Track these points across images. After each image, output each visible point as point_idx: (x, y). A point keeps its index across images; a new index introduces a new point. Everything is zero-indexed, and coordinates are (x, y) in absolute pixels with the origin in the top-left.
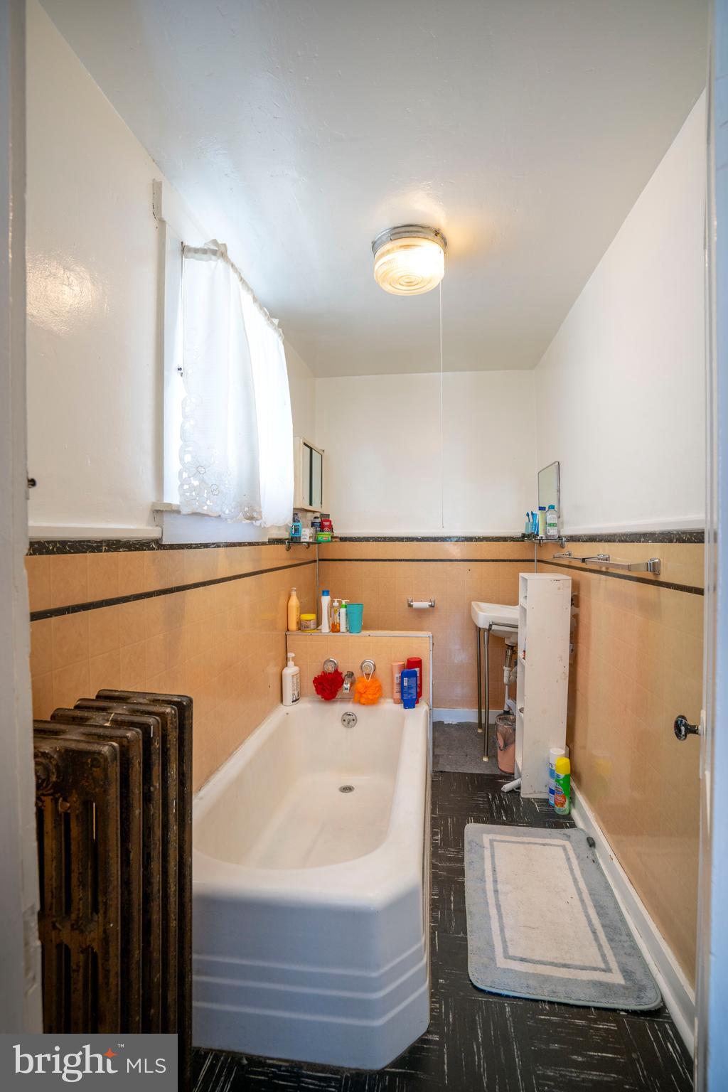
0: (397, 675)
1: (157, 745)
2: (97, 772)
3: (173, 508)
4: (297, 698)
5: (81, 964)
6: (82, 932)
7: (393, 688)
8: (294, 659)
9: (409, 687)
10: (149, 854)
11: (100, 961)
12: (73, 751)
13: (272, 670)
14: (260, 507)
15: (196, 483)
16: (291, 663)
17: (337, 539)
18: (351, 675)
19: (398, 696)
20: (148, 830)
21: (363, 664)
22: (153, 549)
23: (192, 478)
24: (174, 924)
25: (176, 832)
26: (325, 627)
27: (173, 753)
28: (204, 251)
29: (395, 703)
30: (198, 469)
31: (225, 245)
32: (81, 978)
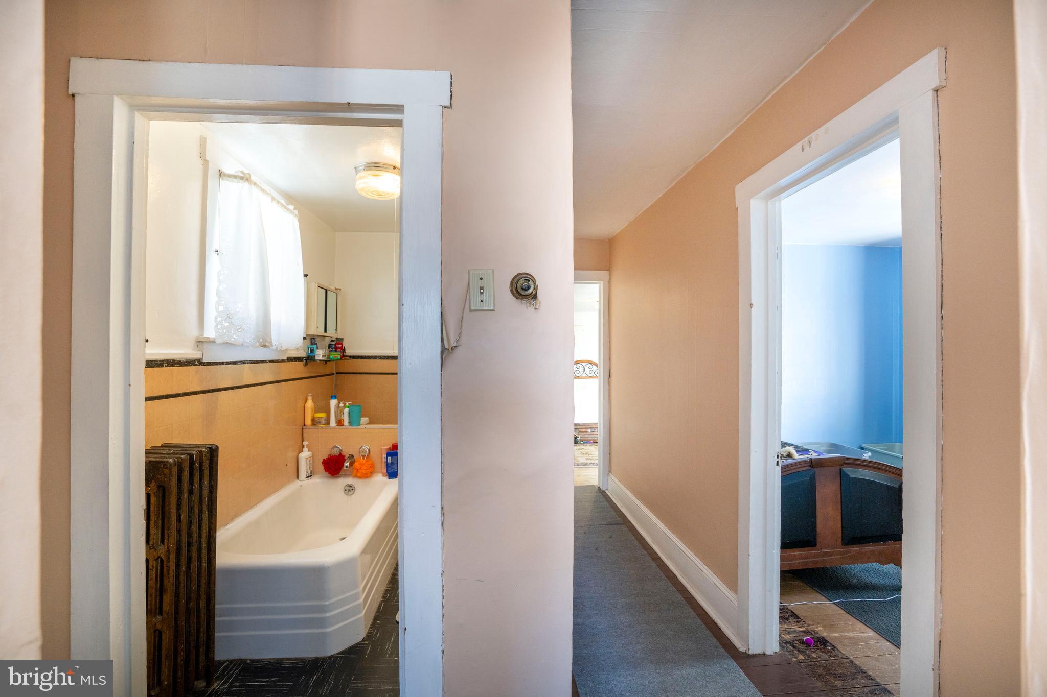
0: (385, 456)
1: (197, 465)
2: (166, 471)
3: (211, 340)
4: (310, 475)
5: (154, 566)
6: (155, 550)
7: (382, 466)
8: (307, 446)
9: (392, 463)
10: (191, 522)
11: (165, 563)
12: (153, 462)
13: (291, 454)
14: (271, 339)
15: (227, 324)
16: (305, 449)
17: (347, 358)
18: (352, 457)
19: (385, 471)
20: (191, 509)
21: (361, 448)
22: (196, 365)
23: (224, 321)
24: (204, 565)
25: (207, 515)
26: (333, 423)
27: (206, 472)
28: (235, 177)
29: (383, 476)
30: (228, 316)
31: (249, 174)
32: (154, 573)
